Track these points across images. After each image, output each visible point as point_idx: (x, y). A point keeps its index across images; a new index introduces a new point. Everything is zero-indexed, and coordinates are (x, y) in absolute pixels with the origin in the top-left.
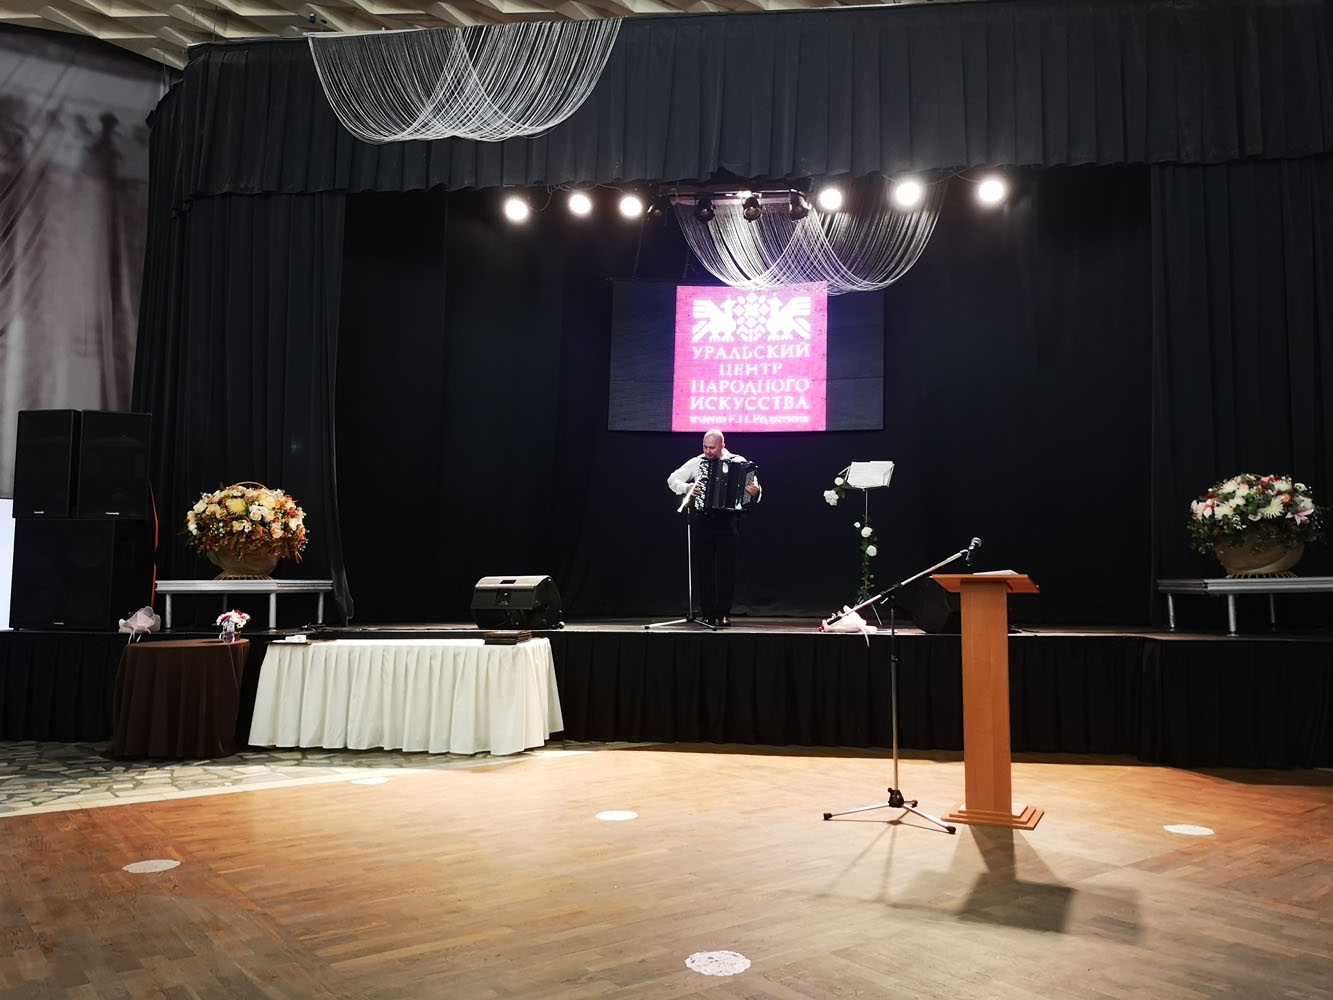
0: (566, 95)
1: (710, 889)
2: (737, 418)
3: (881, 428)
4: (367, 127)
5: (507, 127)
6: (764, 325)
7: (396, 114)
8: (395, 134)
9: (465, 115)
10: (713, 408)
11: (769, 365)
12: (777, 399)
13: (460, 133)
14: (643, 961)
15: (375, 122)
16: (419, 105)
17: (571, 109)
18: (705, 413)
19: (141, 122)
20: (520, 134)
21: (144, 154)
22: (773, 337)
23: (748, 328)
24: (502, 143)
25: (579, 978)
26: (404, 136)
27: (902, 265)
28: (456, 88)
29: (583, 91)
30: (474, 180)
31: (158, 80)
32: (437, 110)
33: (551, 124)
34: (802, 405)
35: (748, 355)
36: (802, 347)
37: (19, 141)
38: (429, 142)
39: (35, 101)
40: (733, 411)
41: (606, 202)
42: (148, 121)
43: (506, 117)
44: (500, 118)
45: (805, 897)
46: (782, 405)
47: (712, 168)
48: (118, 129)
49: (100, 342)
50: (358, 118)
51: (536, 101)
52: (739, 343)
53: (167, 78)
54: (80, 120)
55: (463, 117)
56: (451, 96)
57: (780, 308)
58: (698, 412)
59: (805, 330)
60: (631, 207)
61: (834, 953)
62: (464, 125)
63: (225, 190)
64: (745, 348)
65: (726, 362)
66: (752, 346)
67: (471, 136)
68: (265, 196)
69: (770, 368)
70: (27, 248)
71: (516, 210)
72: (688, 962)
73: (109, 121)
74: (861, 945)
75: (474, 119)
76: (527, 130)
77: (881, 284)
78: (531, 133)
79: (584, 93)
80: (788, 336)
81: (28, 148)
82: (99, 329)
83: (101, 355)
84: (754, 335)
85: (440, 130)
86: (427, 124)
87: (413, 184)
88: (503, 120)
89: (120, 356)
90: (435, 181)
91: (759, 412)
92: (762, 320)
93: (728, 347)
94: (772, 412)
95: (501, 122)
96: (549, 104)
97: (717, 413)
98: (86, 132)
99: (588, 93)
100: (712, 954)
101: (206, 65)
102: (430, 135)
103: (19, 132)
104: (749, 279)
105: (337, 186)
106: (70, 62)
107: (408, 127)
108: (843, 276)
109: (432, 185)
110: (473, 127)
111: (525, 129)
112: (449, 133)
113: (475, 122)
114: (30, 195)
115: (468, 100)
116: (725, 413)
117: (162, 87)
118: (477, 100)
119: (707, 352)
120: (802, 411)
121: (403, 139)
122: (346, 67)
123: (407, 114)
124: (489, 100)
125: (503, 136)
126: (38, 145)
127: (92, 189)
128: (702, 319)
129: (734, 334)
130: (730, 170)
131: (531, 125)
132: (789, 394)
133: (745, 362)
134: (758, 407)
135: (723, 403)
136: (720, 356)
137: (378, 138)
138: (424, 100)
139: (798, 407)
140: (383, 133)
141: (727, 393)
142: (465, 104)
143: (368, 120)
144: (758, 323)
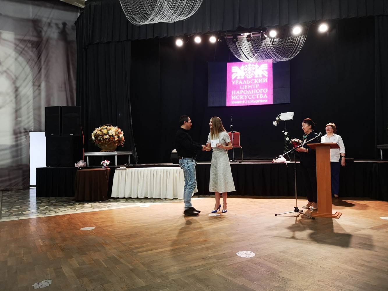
0: (193, 7)
1: (242, 234)
2: (246, 101)
3: (290, 102)
4: (136, 21)
5: (176, 18)
6: (253, 73)
7: (144, 17)
8: (144, 22)
9: (164, 15)
10: (238, 99)
11: (255, 85)
12: (258, 95)
13: (162, 21)
14: (224, 253)
15: (138, 19)
16: (150, 13)
17: (194, 12)
18: (236, 100)
19: (73, 24)
20: (180, 20)
21: (75, 33)
22: (256, 76)
23: (249, 74)
24: (175, 23)
25: (206, 258)
27: (295, 52)
28: (161, 8)
29: (198, 5)
30: (167, 34)
31: (77, 12)
32: (156, 14)
33: (189, 16)
34: (265, 97)
35: (249, 82)
36: (265, 79)
37: (41, 32)
38: (154, 24)
39: (44, 20)
40: (244, 100)
41: (205, 39)
42: (75, 24)
43: (175, 15)
44: (174, 15)
45: (270, 237)
46: (259, 96)
47: (237, 26)
48: (67, 26)
49: (65, 88)
50: (133, 18)
51: (184, 10)
52: (246, 79)
53: (80, 11)
54: (57, 25)
55: (163, 16)
56: (159, 10)
57: (258, 68)
58: (233, 100)
59: (266, 74)
60: (213, 40)
61: (280, 252)
62: (163, 18)
63: (97, 42)
64: (248, 80)
65: (242, 85)
66: (250, 80)
67: (166, 21)
68: (109, 43)
70: (45, 62)
71: (179, 43)
72: (237, 254)
73: (64, 24)
74: (288, 250)
75: (166, 16)
76: (182, 18)
77: (289, 59)
78: (183, 19)
79: (198, 6)
80: (261, 76)
81: (43, 34)
82: (65, 84)
83: (66, 91)
85: (157, 20)
86: (153, 19)
87: (149, 37)
88: (175, 16)
89: (71, 91)
90: (156, 35)
92: (253, 72)
93: (243, 80)
94: (256, 99)
95: (174, 17)
96: (188, 11)
97: (240, 100)
98: (59, 28)
99: (199, 6)
100: (244, 252)
101: (90, 6)
102: (154, 22)
103: (41, 29)
104: (249, 59)
105: (128, 39)
106: (53, 8)
107: (148, 20)
108: (277, 57)
109: (155, 37)
110: (166, 19)
111: (181, 18)
112: (159, 21)
113: (167, 17)
114: (44, 47)
115: (164, 11)
116: (242, 100)
117: (78, 14)
118: (167, 10)
119: (236, 82)
120: (265, 99)
121: (146, 24)
122: (129, 4)
123: (147, 16)
124: (170, 10)
125: (175, 21)
126: (46, 32)
127: (61, 44)
128: (235, 72)
129: (245, 76)
130: (242, 26)
131: (183, 17)
132: (261, 93)
133: (248, 85)
134: (252, 98)
135: (241, 97)
136: (240, 83)
137: (139, 24)
138: (152, 12)
139: (264, 97)
140: (141, 22)
141: (243, 94)
142: (163, 12)
143: (136, 19)
144: (252, 73)
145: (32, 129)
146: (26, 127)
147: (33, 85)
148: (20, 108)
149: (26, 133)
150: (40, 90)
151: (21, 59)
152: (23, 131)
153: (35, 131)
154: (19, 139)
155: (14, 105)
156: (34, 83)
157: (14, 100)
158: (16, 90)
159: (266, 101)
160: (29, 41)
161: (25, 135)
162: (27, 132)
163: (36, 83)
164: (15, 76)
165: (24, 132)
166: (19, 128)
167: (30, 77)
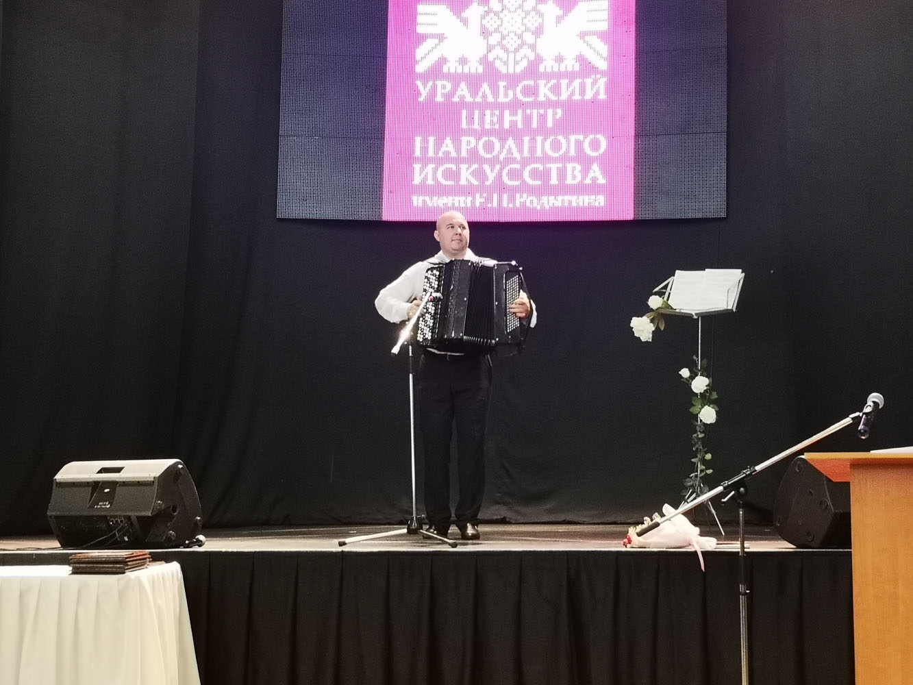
2: (490, 199)
3: (723, 215)
6: (533, 47)
10: (450, 183)
11: (542, 111)
12: (554, 167)
18: (439, 190)
23: (507, 51)
34: (594, 179)
35: (506, 95)
36: (595, 82)
40: (482, 188)
46: (562, 174)
52: (491, 74)
57: (559, 20)
58: (424, 189)
59: (599, 55)
64: (502, 84)
65: (471, 107)
66: (513, 80)
69: (542, 118)
80: (571, 64)
84: (516, 63)
91: (525, 188)
92: (529, 38)
93: (474, 82)
94: (546, 189)
97: (457, 190)
116: (469, 191)
119: (439, 91)
120: (594, 189)
128: (433, 36)
129: (484, 60)
132: (572, 160)
133: (502, 107)
134: (524, 182)
135: (466, 175)
136: (462, 97)
139: (588, 181)
141: (474, 156)
144: (524, 43)
159: (600, 201)
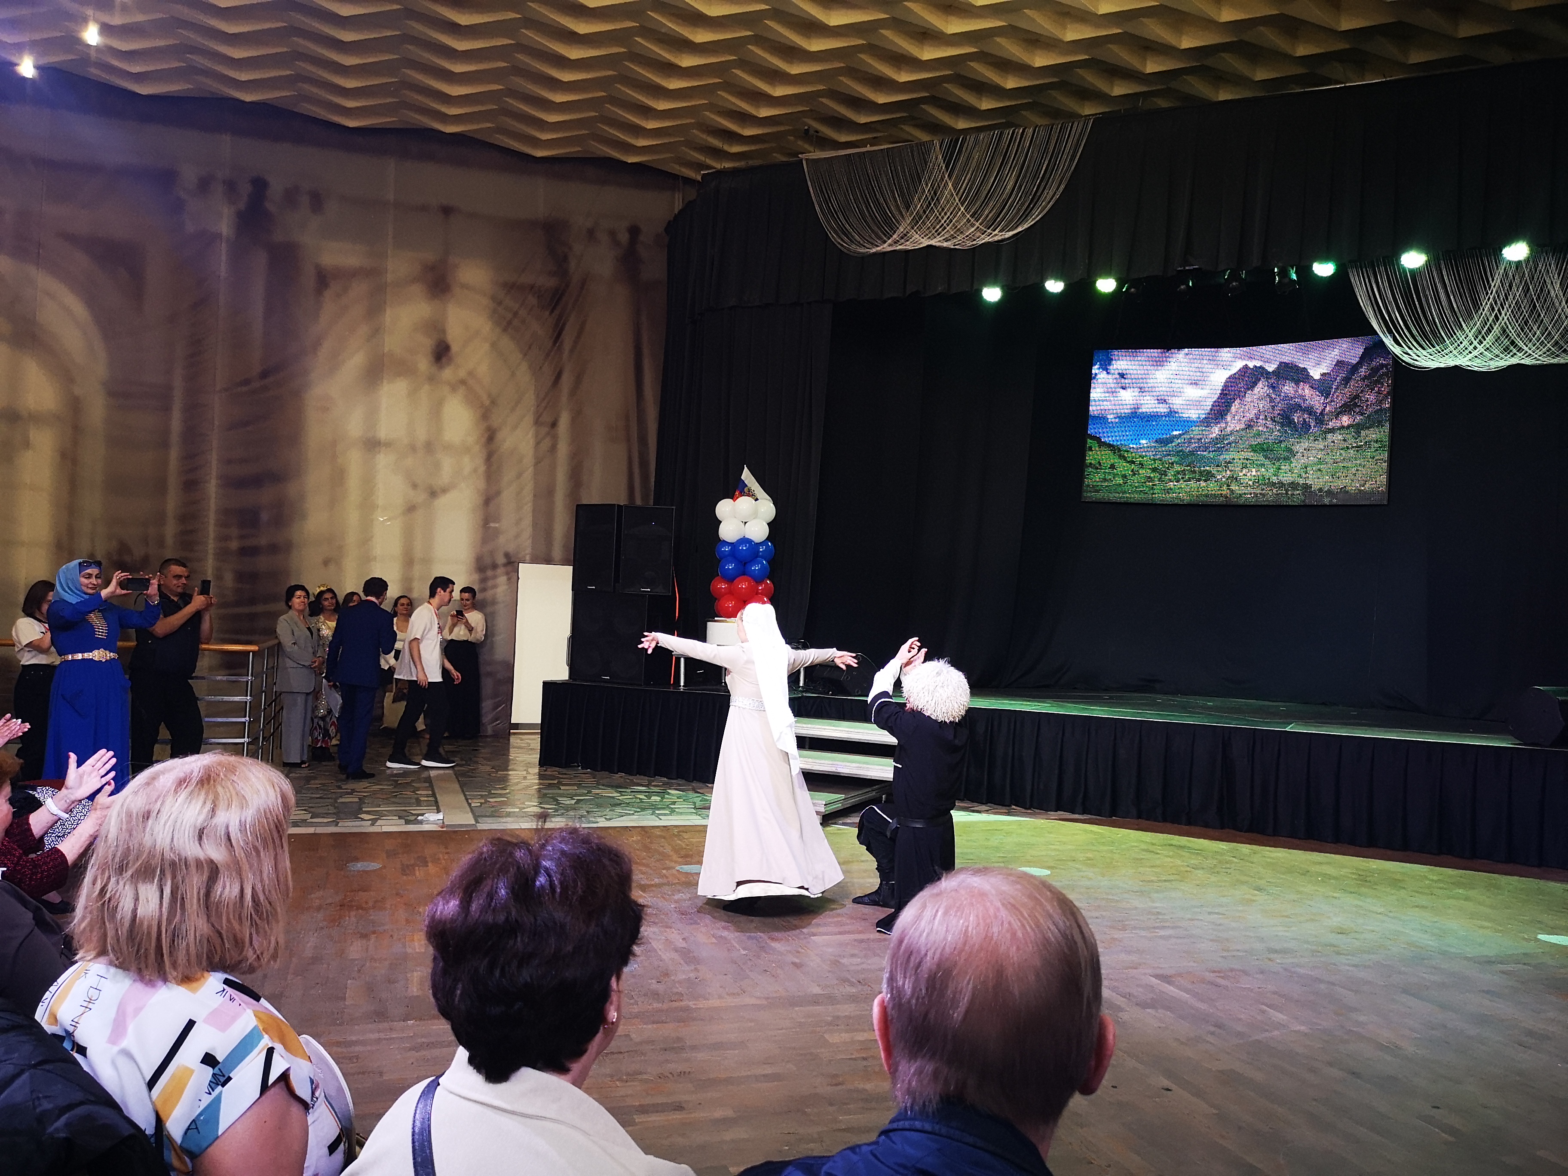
0: (1035, 201)
3: (1385, 503)
4: (854, 242)
5: (978, 234)
7: (878, 227)
8: (878, 246)
9: (940, 225)
15: (859, 235)
16: (898, 217)
17: (1040, 213)
19: (659, 228)
20: (991, 240)
21: (663, 258)
24: (974, 250)
26: (886, 247)
28: (933, 199)
29: (1051, 195)
30: (946, 287)
31: (674, 189)
32: (915, 222)
33: (1020, 229)
38: (907, 252)
39: (578, 220)
42: (667, 230)
43: (977, 224)
44: (973, 225)
48: (641, 238)
49: (627, 431)
50: (845, 233)
51: (1005, 209)
53: (684, 187)
54: (612, 234)
55: (938, 227)
56: (928, 207)
60: (1106, 285)
62: (939, 235)
63: (731, 304)
67: (945, 244)
68: (765, 307)
70: (572, 351)
71: (992, 294)
73: (634, 231)
75: (948, 228)
76: (998, 235)
78: (1000, 238)
81: (573, 264)
82: (626, 418)
83: (628, 440)
85: (918, 241)
86: (906, 236)
87: (891, 292)
88: (975, 227)
89: (643, 440)
90: (911, 288)
95: (973, 229)
96: (1019, 210)
98: (617, 243)
99: (1057, 197)
102: (909, 246)
103: (566, 250)
105: (825, 296)
106: (603, 183)
107: (889, 239)
109: (908, 292)
110: (946, 236)
111: (996, 235)
112: (925, 242)
113: (949, 231)
114: (575, 303)
115: (943, 209)
118: (952, 209)
121: (885, 250)
122: (835, 185)
123: (888, 227)
124: (962, 209)
125: (974, 243)
126: (580, 259)
127: (622, 293)
131: (1002, 230)
137: (862, 250)
138: (904, 213)
140: (868, 246)
142: (940, 214)
143: (853, 234)
145: (528, 558)
146: (511, 548)
147: (537, 422)
148: (498, 493)
149: (509, 568)
150: (555, 438)
151: (507, 343)
152: (501, 560)
153: (535, 560)
154: (490, 583)
155: (481, 484)
156: (540, 416)
157: (482, 469)
158: (490, 437)
160: (532, 287)
161: (507, 573)
162: (512, 565)
163: (547, 418)
164: (489, 395)
165: (505, 565)
166: (492, 553)
167: (530, 399)
